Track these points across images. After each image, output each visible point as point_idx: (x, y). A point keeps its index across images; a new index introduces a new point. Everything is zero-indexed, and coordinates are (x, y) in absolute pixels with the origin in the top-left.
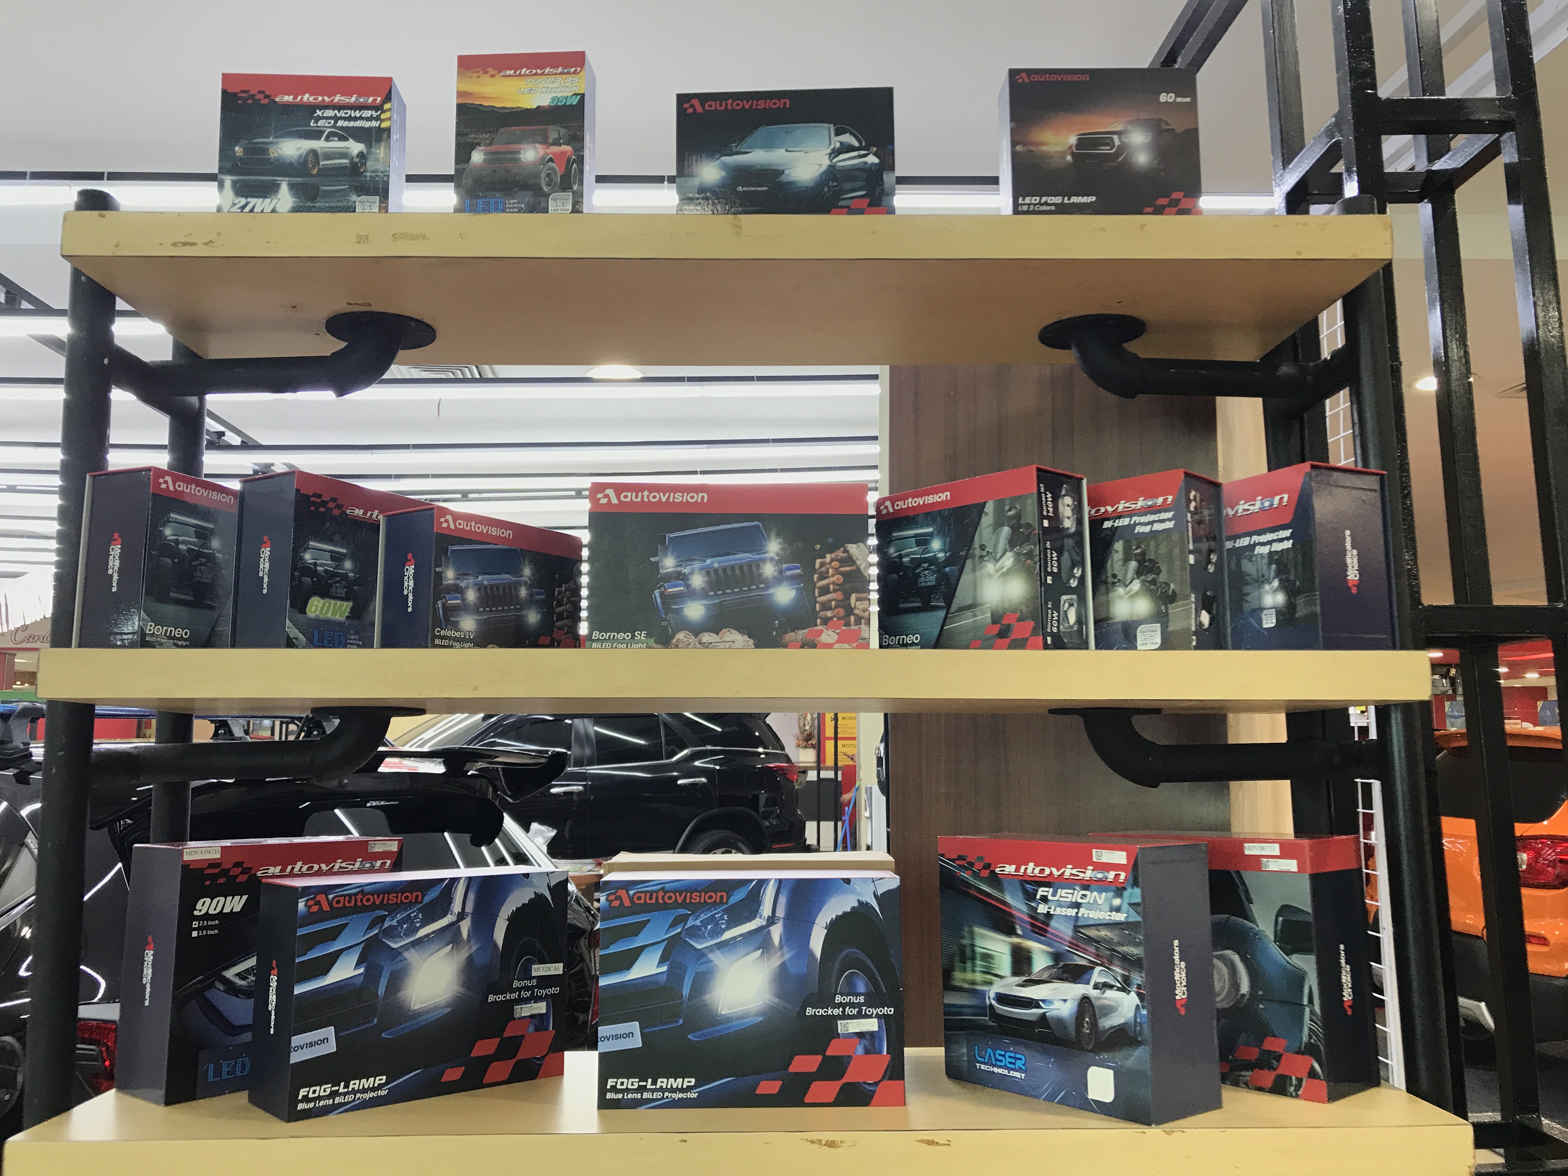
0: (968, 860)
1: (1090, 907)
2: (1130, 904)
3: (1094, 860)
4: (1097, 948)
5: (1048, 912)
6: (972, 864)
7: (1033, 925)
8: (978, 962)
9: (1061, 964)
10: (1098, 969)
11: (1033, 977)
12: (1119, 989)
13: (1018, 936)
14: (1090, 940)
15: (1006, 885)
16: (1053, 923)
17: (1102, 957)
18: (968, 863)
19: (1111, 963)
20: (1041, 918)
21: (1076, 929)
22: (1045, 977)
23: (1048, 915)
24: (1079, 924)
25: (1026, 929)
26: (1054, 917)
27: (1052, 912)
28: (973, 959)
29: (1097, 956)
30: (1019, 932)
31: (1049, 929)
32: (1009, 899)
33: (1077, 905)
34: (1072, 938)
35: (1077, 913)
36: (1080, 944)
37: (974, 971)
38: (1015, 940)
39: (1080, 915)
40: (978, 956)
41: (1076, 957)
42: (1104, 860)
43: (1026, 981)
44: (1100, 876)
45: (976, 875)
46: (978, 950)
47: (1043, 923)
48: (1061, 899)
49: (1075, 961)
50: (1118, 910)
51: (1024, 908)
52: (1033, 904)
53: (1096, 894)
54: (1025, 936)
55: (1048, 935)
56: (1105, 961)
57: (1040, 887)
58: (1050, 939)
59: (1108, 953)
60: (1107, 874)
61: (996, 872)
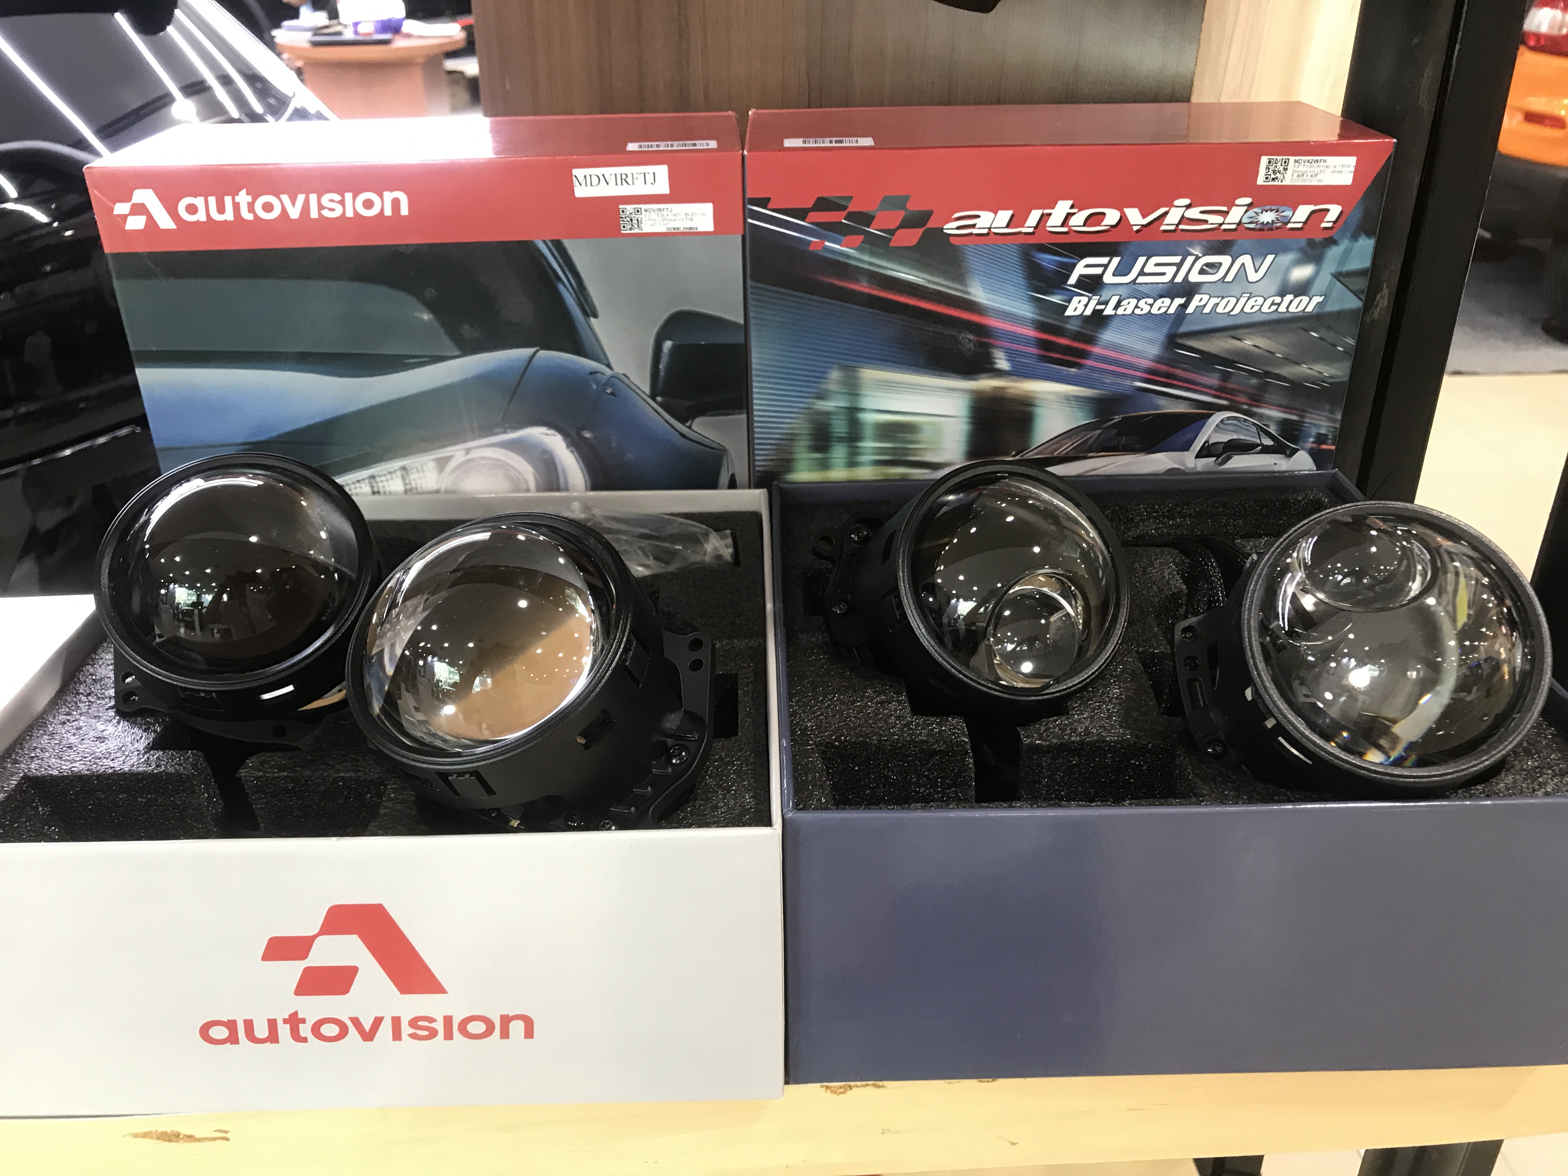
0: (852, 207)
1: (1222, 289)
2: (1338, 276)
3: (1261, 181)
4: (1225, 377)
5: (1097, 313)
6: (866, 219)
7: (1044, 345)
8: (869, 444)
9: (1117, 418)
10: (1218, 417)
11: (1028, 455)
12: (1266, 450)
13: (1000, 373)
14: (1209, 360)
15: (973, 261)
16: (1108, 336)
17: (1232, 392)
19: (1257, 399)
20: (1073, 327)
21: (1173, 341)
22: (1064, 449)
23: (1098, 320)
24: (1183, 329)
25: (1022, 354)
26: (1114, 323)
27: (1109, 311)
28: (854, 435)
29: (1220, 391)
30: (1003, 364)
31: (1096, 350)
32: (978, 293)
33: (1188, 290)
34: (1159, 360)
35: (1184, 306)
36: (1178, 372)
37: (852, 464)
38: (986, 383)
39: (1190, 310)
40: (868, 432)
41: (1162, 401)
42: (1289, 179)
44: (1267, 217)
45: (877, 245)
46: (870, 418)
47: (1077, 336)
48: (1141, 279)
49: (1158, 407)
50: (1301, 289)
51: (1024, 310)
52: (1055, 299)
53: (1246, 259)
54: (1020, 372)
55: (1089, 362)
56: (1242, 398)
57: (1082, 257)
58: (1094, 369)
59: (1254, 381)
60: (1288, 213)
61: (945, 231)
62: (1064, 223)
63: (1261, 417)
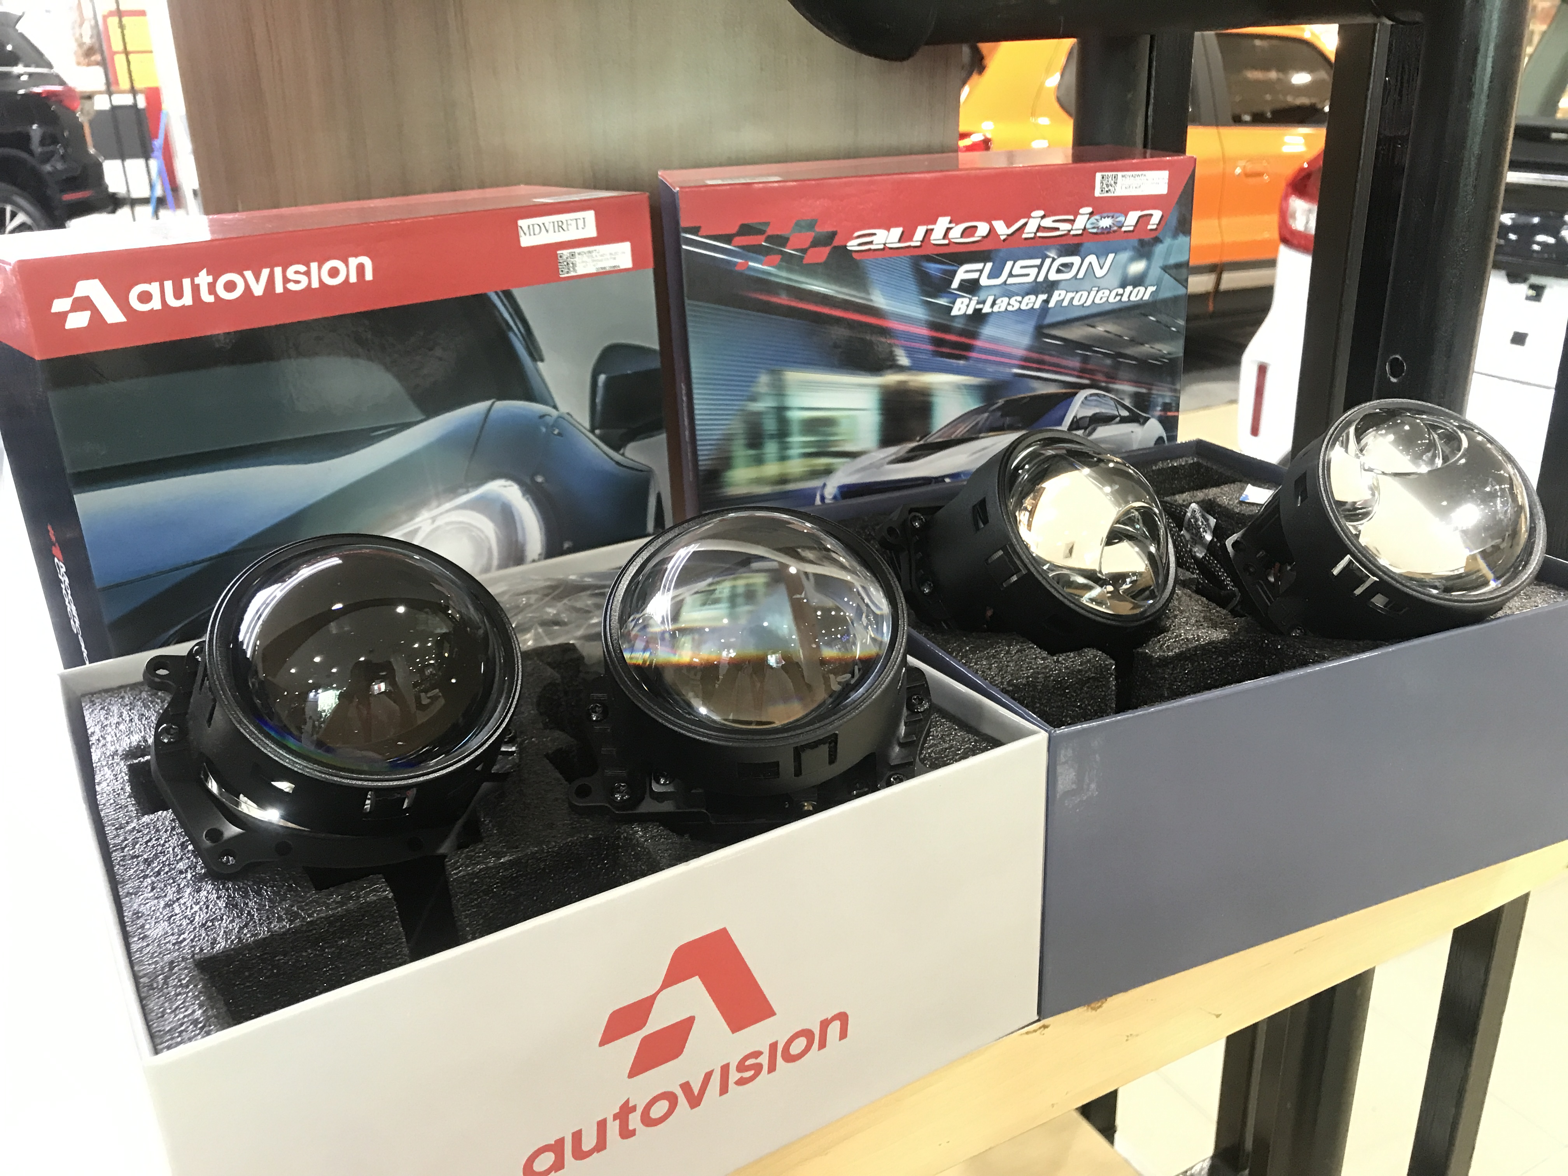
0: (770, 231)
1: (1076, 285)
2: (1165, 269)
3: (1097, 193)
4: (1085, 359)
5: (977, 311)
6: (782, 241)
7: (938, 342)
8: (796, 439)
9: (1001, 402)
10: (1083, 394)
11: (930, 439)
12: (1124, 420)
13: (902, 369)
14: (1071, 346)
15: (873, 272)
16: (988, 331)
17: (1092, 372)
18: (769, 239)
19: (1112, 377)
20: (958, 324)
21: (1040, 331)
22: (960, 431)
23: (978, 317)
24: (1049, 320)
25: (919, 351)
26: (992, 320)
27: (986, 309)
28: (783, 433)
29: (1082, 372)
30: (904, 361)
31: (978, 343)
32: (879, 300)
33: (1050, 287)
34: (1030, 349)
35: (1047, 301)
36: (1047, 358)
37: (783, 458)
38: (891, 378)
39: (1052, 304)
40: (795, 428)
41: (1035, 384)
42: (1119, 191)
43: (913, 450)
44: (1106, 223)
45: (794, 263)
46: (795, 415)
47: (963, 333)
48: (1011, 281)
49: (1033, 389)
50: (1138, 281)
51: (918, 312)
52: (942, 301)
53: (1092, 258)
54: (918, 367)
55: (974, 355)
56: (1100, 377)
57: (961, 264)
58: (978, 360)
59: (1108, 362)
60: (1122, 219)
61: (848, 248)
62: (945, 236)
63: (1116, 392)
